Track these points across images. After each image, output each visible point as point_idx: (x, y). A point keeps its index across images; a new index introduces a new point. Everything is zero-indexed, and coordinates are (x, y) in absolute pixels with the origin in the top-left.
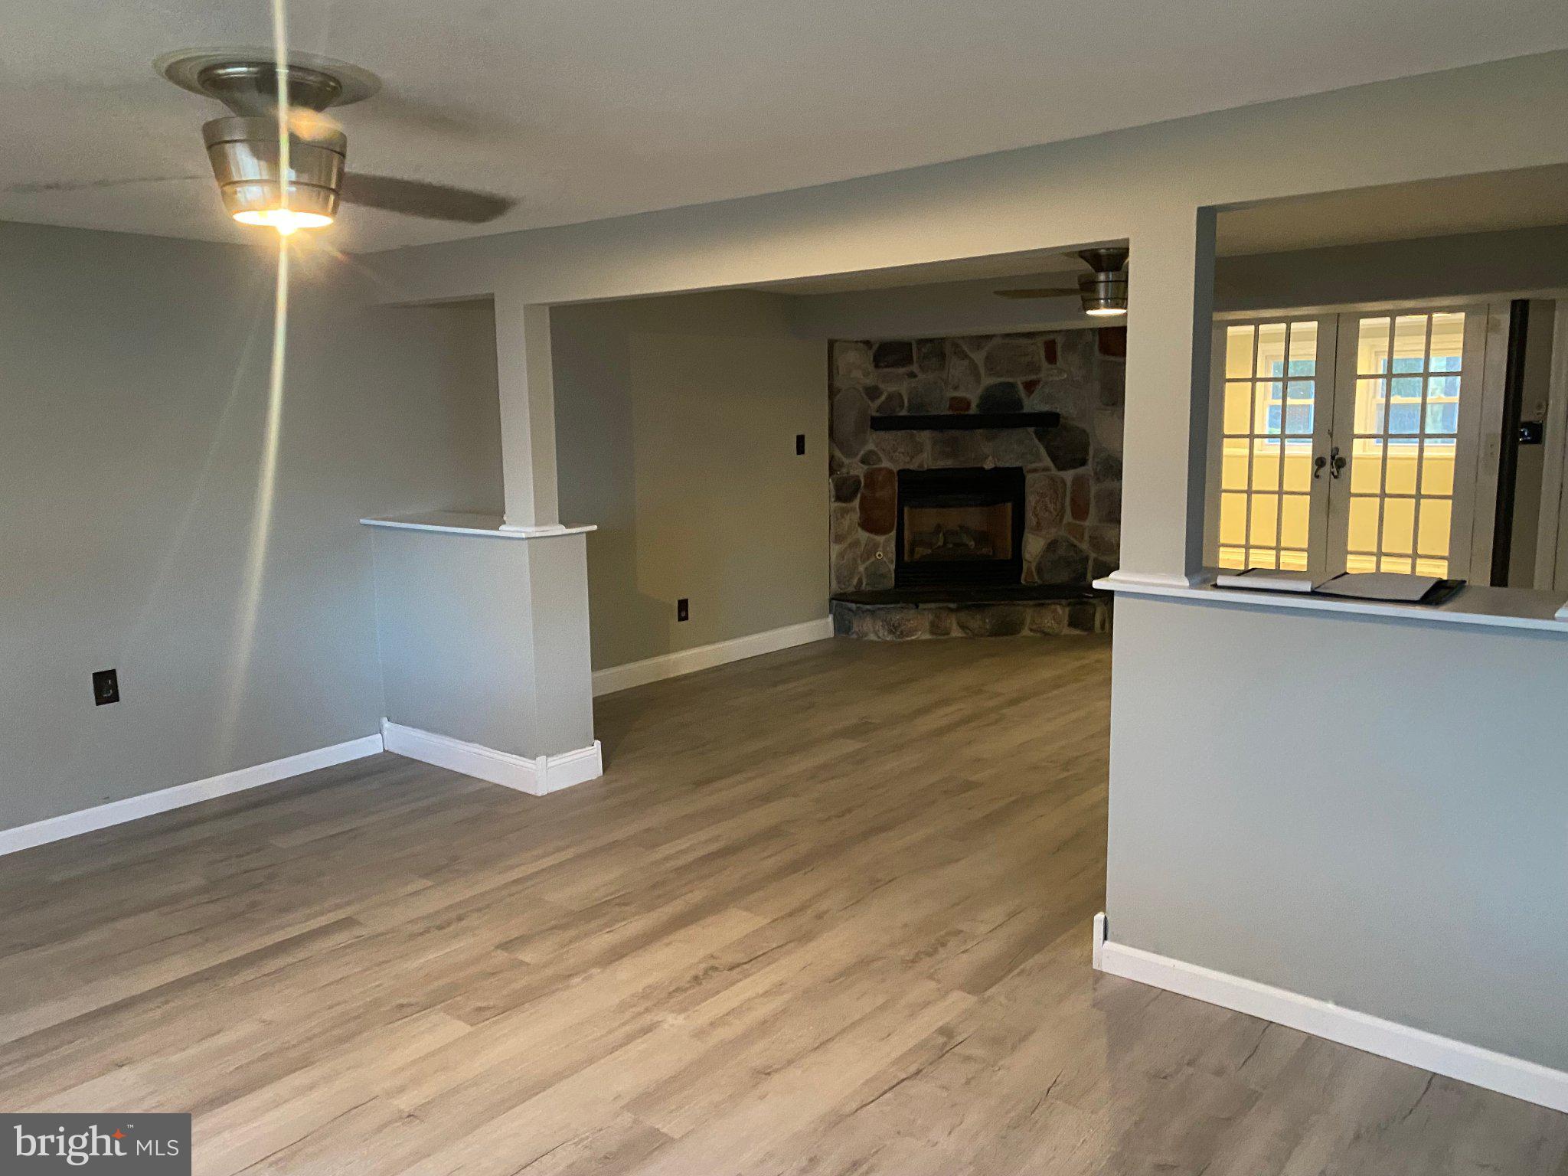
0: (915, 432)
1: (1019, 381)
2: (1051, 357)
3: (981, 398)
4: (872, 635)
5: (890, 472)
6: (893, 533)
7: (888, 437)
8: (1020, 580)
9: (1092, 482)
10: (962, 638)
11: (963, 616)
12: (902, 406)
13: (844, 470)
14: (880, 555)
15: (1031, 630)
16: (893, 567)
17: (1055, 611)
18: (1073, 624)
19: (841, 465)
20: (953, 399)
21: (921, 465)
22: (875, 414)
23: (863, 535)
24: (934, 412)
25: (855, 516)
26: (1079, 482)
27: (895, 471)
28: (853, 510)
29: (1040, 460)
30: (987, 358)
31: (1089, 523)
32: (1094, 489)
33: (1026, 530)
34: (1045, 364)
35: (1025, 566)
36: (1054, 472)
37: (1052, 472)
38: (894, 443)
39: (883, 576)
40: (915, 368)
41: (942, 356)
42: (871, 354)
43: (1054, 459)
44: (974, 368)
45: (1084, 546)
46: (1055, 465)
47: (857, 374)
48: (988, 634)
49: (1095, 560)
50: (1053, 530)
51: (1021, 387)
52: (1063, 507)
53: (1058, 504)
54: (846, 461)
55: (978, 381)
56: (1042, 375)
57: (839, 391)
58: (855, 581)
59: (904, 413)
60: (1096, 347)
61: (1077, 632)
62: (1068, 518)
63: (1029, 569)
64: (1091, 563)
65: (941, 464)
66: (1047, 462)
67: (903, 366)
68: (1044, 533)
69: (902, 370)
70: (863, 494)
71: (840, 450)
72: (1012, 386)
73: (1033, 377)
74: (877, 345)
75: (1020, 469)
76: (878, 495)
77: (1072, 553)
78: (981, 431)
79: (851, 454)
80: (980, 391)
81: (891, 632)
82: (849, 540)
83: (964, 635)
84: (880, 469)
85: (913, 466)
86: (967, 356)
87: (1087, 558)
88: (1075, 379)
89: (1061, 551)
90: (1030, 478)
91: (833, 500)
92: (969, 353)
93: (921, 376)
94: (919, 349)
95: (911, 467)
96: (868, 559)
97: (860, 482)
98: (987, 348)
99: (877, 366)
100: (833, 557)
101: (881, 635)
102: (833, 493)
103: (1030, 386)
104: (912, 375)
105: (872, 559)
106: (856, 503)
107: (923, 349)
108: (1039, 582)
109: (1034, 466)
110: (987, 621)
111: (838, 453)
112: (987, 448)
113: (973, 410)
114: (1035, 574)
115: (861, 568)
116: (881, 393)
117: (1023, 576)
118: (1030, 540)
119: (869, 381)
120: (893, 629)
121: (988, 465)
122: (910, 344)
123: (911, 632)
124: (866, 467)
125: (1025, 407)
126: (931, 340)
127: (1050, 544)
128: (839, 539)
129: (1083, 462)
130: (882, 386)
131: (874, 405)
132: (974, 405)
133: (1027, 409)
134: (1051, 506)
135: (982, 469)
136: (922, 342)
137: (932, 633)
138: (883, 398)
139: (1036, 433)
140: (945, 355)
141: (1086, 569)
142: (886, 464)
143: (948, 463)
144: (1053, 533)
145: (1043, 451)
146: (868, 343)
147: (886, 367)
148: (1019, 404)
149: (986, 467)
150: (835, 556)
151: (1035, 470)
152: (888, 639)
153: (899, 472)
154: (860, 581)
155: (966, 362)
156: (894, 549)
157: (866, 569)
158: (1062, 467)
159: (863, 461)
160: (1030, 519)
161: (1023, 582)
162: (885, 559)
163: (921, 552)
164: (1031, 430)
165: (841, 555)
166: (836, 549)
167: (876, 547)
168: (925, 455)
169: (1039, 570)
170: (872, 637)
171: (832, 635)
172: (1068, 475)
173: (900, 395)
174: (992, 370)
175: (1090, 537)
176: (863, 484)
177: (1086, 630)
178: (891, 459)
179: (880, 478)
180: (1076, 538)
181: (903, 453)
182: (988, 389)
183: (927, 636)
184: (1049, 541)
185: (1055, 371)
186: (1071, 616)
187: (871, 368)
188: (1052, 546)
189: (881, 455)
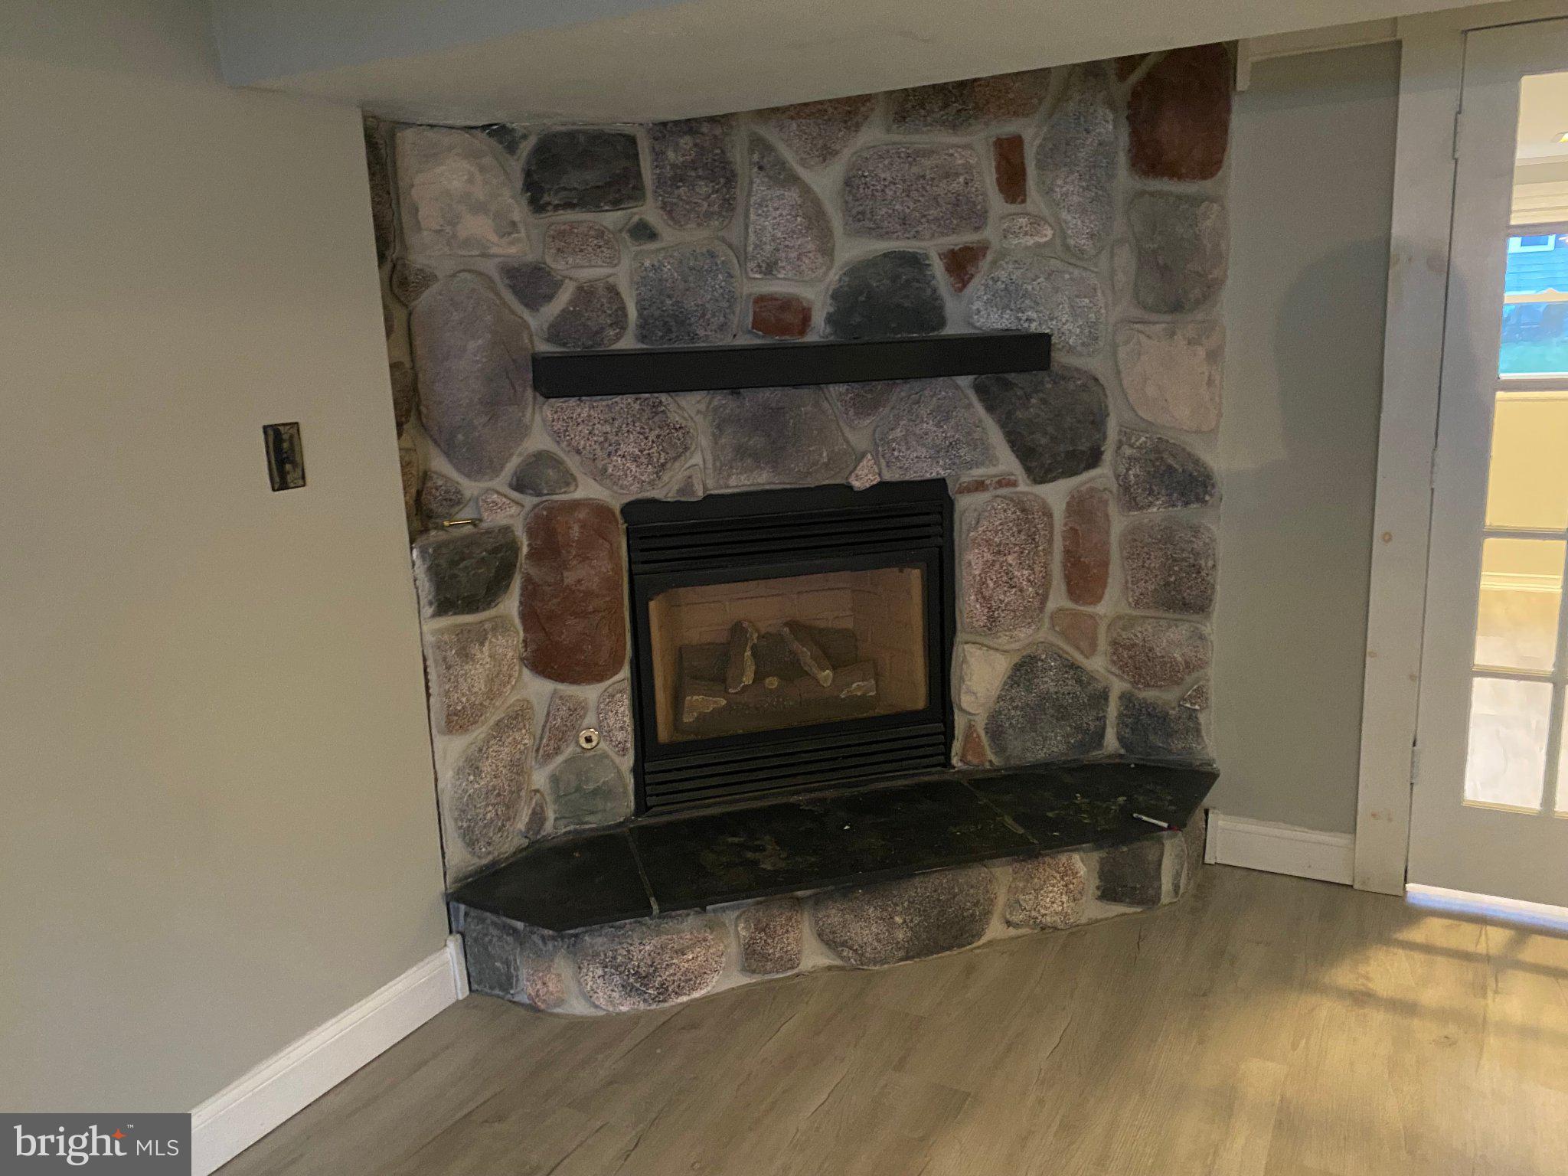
0: (664, 397)
1: (933, 247)
2: (1012, 183)
3: (835, 296)
4: (574, 1002)
5: (601, 511)
6: (625, 672)
7: (586, 412)
8: (947, 754)
9: (1113, 509)
10: (830, 968)
11: (834, 915)
12: (619, 320)
13: (466, 514)
14: (588, 740)
15: (1009, 923)
16: (627, 762)
17: (1068, 872)
18: (1109, 892)
19: (455, 500)
20: (760, 299)
21: (687, 487)
22: (544, 347)
23: (538, 689)
24: (711, 338)
25: (510, 643)
26: (1082, 509)
27: (616, 506)
28: (500, 626)
29: (992, 460)
30: (848, 183)
31: (1111, 604)
32: (1119, 523)
33: (960, 636)
34: (996, 202)
35: (960, 722)
36: (1024, 486)
37: (1019, 489)
38: (608, 428)
39: (603, 793)
40: (649, 211)
41: (723, 175)
42: (516, 166)
43: (1025, 453)
44: (815, 218)
45: (1098, 664)
46: (1028, 470)
47: (477, 226)
48: (901, 954)
49: (1126, 698)
50: (1024, 634)
51: (938, 268)
52: (1047, 577)
53: (1037, 568)
54: (470, 487)
55: (827, 251)
56: (990, 233)
57: (427, 279)
58: (522, 822)
59: (628, 343)
60: (1122, 159)
61: (1116, 909)
62: (1058, 599)
63: (970, 727)
64: (1113, 710)
65: (740, 482)
66: (1007, 462)
67: (616, 204)
68: (1003, 640)
69: (611, 219)
70: (528, 580)
71: (447, 454)
72: (915, 261)
73: (968, 238)
74: (533, 140)
75: (941, 482)
76: (570, 578)
77: (1071, 686)
78: (842, 388)
79: (478, 464)
80: (834, 276)
81: (628, 990)
82: (493, 717)
83: (839, 962)
84: (576, 505)
85: (667, 489)
86: (794, 179)
87: (1104, 695)
88: (1071, 242)
89: (1048, 683)
90: (966, 505)
91: (428, 611)
92: (800, 171)
93: (669, 235)
94: (658, 155)
95: (657, 494)
96: (557, 751)
97: (513, 547)
98: (847, 153)
99: (537, 205)
100: (447, 777)
101: (602, 1002)
102: (426, 586)
103: (961, 263)
104: (643, 232)
105: (569, 751)
106: (511, 605)
107: (671, 155)
108: (997, 761)
109: (978, 473)
110: (898, 920)
111: (440, 465)
112: (858, 435)
113: (819, 331)
114: (985, 740)
115: (540, 778)
116: (558, 285)
117: (957, 746)
118: (971, 660)
119: (519, 249)
120: (638, 982)
121: (864, 478)
122: (632, 140)
123: (692, 980)
124: (529, 501)
125: (949, 323)
126: (689, 126)
127: (1017, 667)
128: (457, 721)
129: (1094, 458)
130: (558, 265)
131: (538, 321)
132: (819, 319)
133: (953, 328)
134: (1021, 575)
135: (850, 488)
136: (664, 130)
137: (747, 970)
138: (564, 298)
139: (981, 390)
140: (734, 175)
141: (1102, 719)
142: (587, 489)
143: (762, 479)
144: (1023, 637)
145: (996, 437)
146: (499, 132)
147: (569, 205)
148: (931, 312)
149: (857, 484)
150: (450, 774)
151: (979, 486)
152: (624, 1009)
153: (628, 509)
154: (538, 817)
155: (792, 195)
156: (628, 720)
157: (555, 779)
158: (1041, 475)
159: (520, 484)
160: (969, 607)
161: (955, 761)
162: (603, 745)
163: (701, 704)
164: (965, 381)
165: (472, 765)
166: (453, 748)
167: (577, 710)
168: (697, 459)
169: (996, 732)
170: (578, 1007)
171: (463, 992)
172: (1056, 494)
173: (613, 290)
174: (861, 221)
175: (1115, 643)
176: (525, 550)
177: (1140, 903)
178: (601, 475)
179: (576, 532)
180: (1078, 648)
181: (635, 459)
182: (855, 271)
183: (739, 980)
184: (1016, 659)
185: (1023, 221)
186: (1103, 875)
187: (519, 210)
188: (1024, 670)
189: (572, 463)
